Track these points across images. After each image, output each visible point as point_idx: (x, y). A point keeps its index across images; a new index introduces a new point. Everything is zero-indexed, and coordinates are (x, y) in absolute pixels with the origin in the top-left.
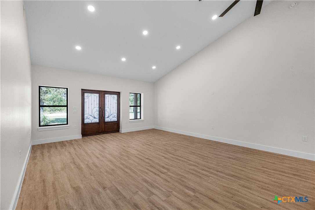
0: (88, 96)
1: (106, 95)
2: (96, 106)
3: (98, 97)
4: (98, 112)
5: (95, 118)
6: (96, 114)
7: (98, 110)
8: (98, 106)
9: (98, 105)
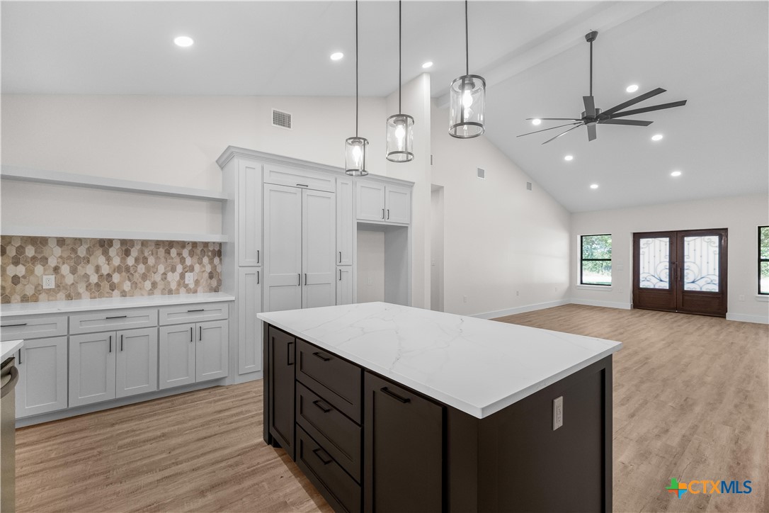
0: (647, 243)
1: (687, 239)
2: (663, 259)
3: (668, 243)
4: (668, 271)
5: (661, 281)
6: (664, 274)
7: (668, 267)
8: (668, 260)
9: (668, 257)
